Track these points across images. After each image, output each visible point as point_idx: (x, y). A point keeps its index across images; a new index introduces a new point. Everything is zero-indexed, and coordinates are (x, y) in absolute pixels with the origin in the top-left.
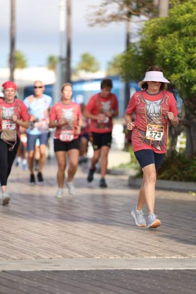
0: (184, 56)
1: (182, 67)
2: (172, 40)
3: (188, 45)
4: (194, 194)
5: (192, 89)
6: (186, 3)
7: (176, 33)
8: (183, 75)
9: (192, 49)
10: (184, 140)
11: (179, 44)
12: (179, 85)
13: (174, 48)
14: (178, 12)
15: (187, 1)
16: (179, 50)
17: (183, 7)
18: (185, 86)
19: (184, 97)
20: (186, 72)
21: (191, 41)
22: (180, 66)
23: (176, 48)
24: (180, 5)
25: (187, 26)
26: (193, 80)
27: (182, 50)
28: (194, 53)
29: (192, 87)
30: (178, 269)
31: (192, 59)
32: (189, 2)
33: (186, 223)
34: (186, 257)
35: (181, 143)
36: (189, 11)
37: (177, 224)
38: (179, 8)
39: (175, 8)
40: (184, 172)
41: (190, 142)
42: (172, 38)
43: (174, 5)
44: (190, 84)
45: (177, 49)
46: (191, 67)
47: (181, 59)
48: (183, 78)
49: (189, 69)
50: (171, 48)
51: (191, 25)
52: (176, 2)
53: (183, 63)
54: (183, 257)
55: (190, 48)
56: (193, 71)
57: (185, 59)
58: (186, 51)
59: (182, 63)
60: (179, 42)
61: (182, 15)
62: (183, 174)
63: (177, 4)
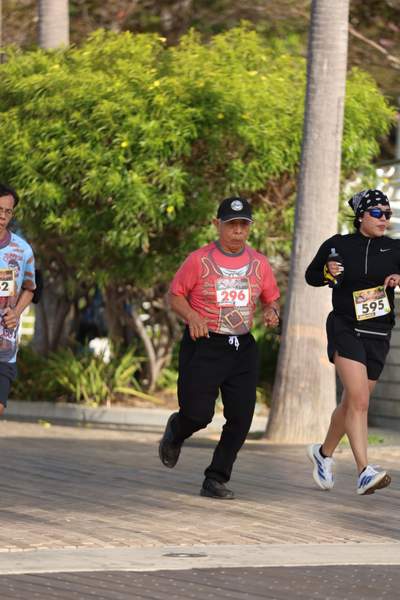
0: (29, 156)
1: (26, 177)
2: (7, 125)
3: (38, 135)
4: (48, 425)
5: (47, 221)
6: (33, 54)
7: (15, 111)
8: (28, 193)
9: (46, 143)
10: (31, 319)
11: (21, 133)
12: (21, 211)
13: (10, 141)
14: (18, 69)
15: (35, 50)
16: (21, 144)
17: (28, 61)
18: (33, 214)
19: (30, 235)
20: (35, 187)
21: (43, 128)
22: (23, 175)
23: (14, 141)
24: (21, 58)
25: (35, 99)
26: (48, 202)
27: (26, 145)
28: (49, 151)
29: (45, 217)
30: (10, 573)
31: (46, 163)
32: (39, 52)
33: (31, 482)
34: (26, 550)
35: (26, 325)
36: (38, 69)
37: (13, 485)
38: (20, 62)
39: (12, 61)
40: (30, 382)
41: (41, 325)
42: (7, 120)
43: (10, 56)
44: (43, 212)
45: (15, 143)
46: (42, 177)
47: (26, 162)
48: (29, 199)
49: (40, 181)
50: (4, 141)
51: (43, 96)
52: (14, 51)
53: (28, 168)
54: (21, 550)
55: (43, 140)
56: (48, 185)
57: (32, 162)
58: (34, 146)
59: (26, 170)
60: (20, 129)
61: (25, 76)
62: (27, 386)
63: (16, 56)
